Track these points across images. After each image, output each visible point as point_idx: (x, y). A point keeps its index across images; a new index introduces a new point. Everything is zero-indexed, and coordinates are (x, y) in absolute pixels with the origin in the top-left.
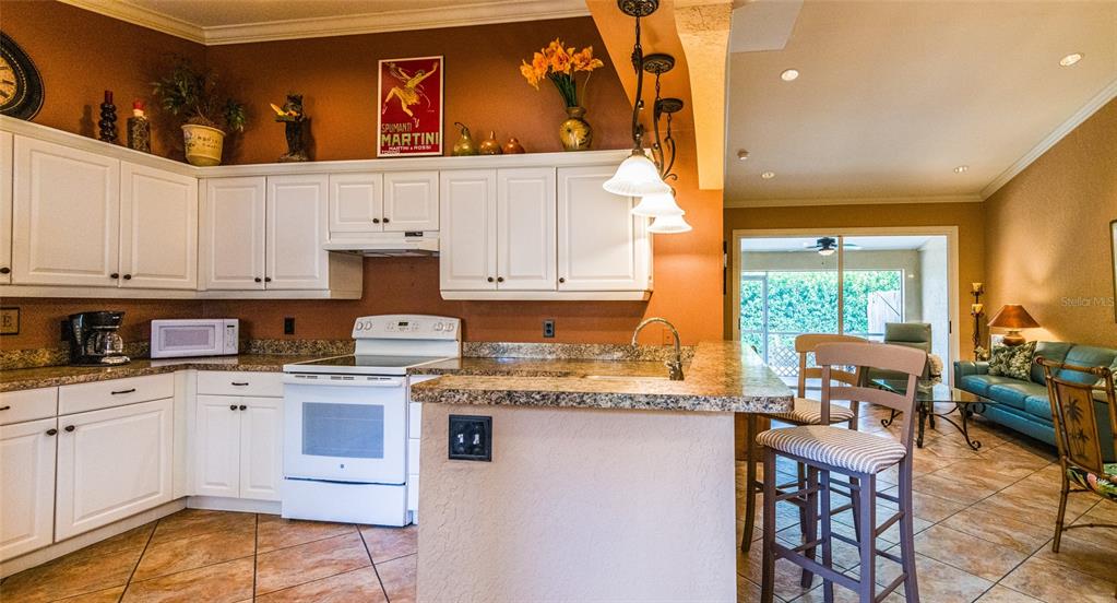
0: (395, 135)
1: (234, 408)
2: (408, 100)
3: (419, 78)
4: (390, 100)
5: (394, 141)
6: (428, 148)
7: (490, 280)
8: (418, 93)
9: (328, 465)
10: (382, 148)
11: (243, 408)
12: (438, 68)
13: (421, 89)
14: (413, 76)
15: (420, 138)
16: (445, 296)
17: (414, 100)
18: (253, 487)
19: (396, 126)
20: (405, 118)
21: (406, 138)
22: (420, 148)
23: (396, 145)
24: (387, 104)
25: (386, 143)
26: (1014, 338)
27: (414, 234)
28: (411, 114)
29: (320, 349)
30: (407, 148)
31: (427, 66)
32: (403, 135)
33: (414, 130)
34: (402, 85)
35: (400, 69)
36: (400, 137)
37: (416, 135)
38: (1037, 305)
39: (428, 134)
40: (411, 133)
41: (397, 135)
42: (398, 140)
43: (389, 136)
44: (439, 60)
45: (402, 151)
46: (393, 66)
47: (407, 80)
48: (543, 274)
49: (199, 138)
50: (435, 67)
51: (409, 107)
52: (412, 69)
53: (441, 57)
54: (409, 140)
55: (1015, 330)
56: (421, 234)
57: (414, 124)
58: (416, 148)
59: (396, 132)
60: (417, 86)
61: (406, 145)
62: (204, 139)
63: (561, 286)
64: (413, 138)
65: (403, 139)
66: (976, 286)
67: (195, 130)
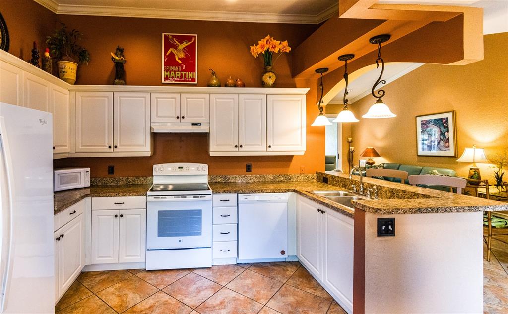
0: (172, 73)
1: (116, 216)
2: (179, 55)
3: (185, 44)
4: (169, 54)
5: (171, 75)
6: (190, 80)
7: (236, 146)
8: (184, 52)
9: (172, 241)
10: (165, 79)
11: (121, 216)
12: (195, 40)
13: (186, 50)
14: (181, 43)
15: (185, 75)
16: (212, 154)
17: (182, 55)
18: (127, 256)
19: (173, 68)
20: (177, 64)
21: (178, 74)
22: (185, 80)
23: (172, 77)
24: (167, 56)
25: (167, 76)
26: (370, 161)
27: (196, 124)
28: (180, 62)
29: (130, 182)
30: (178, 79)
31: (189, 39)
32: (177, 73)
33: (182, 71)
34: (175, 47)
35: (174, 39)
36: (175, 74)
37: (183, 73)
38: (379, 148)
39: (189, 73)
40: (181, 72)
41: (173, 72)
42: (174, 75)
43: (169, 72)
44: (195, 36)
45: (175, 81)
46: (170, 37)
47: (178, 45)
48: (260, 144)
49: (70, 68)
50: (193, 40)
51: (179, 59)
52: (181, 39)
53: (197, 35)
54: (179, 75)
55: (371, 158)
56: (200, 124)
57: (182, 68)
58: (183, 79)
59: (172, 71)
60: (184, 48)
61: (178, 77)
62: (72, 69)
63: (269, 149)
64: (181, 74)
65: (176, 75)
66: (350, 139)
67: (68, 64)
